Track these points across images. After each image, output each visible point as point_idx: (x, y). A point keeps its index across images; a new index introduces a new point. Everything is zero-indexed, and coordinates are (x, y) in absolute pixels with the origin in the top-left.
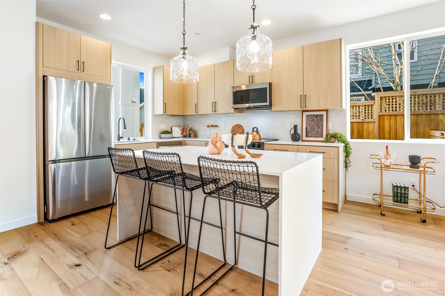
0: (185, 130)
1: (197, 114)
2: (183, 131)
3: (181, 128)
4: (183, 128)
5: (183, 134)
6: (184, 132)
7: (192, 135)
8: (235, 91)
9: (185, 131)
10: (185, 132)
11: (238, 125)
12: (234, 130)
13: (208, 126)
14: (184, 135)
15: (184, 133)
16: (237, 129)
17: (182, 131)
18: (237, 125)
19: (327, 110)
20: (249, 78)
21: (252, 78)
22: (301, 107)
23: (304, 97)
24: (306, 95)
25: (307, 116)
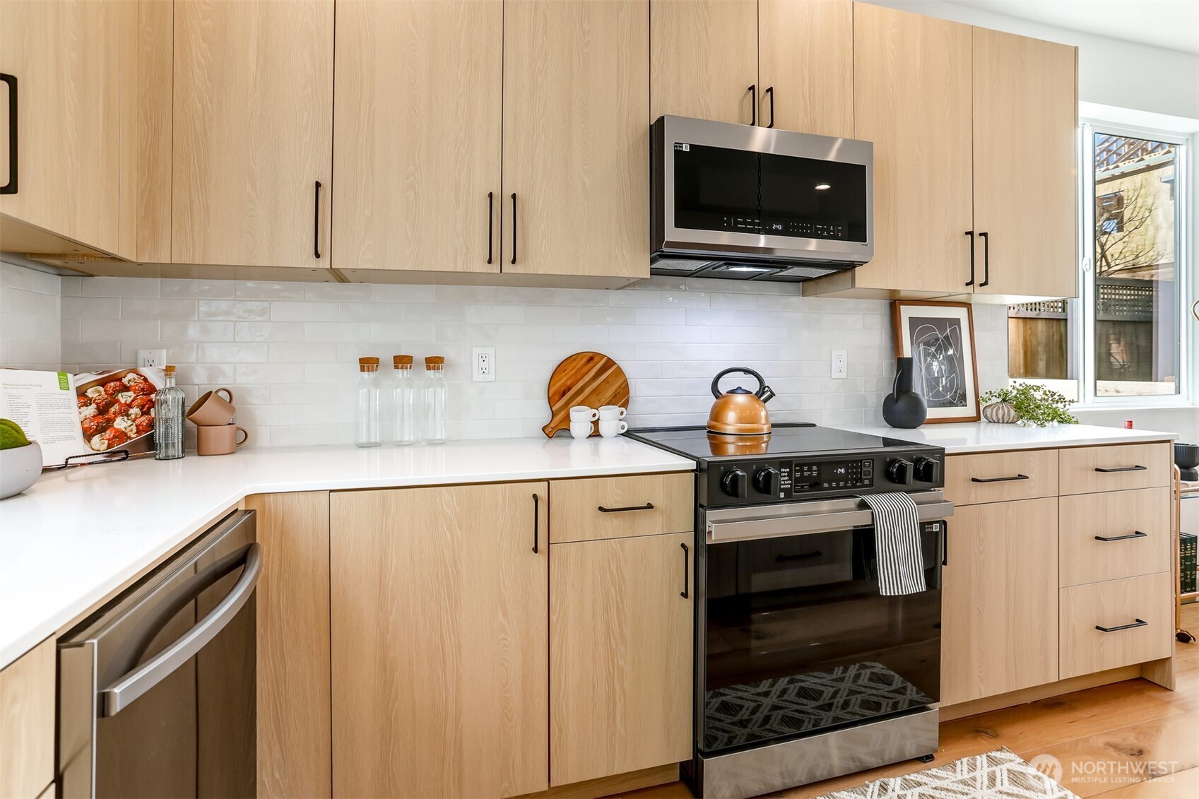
0: (124, 398)
1: (324, 263)
2: (102, 410)
3: (74, 381)
4: (102, 383)
5: (109, 434)
6: (125, 412)
7: (218, 435)
8: (686, 148)
9: (130, 406)
10: (134, 411)
11: (592, 358)
12: (569, 389)
13: (368, 364)
14: (122, 436)
15: (120, 424)
16: (587, 378)
17: (91, 410)
18: (585, 360)
19: (971, 304)
20: (746, 94)
21: (763, 98)
22: (967, 284)
23: (979, 242)
24: (985, 235)
25: (914, 322)
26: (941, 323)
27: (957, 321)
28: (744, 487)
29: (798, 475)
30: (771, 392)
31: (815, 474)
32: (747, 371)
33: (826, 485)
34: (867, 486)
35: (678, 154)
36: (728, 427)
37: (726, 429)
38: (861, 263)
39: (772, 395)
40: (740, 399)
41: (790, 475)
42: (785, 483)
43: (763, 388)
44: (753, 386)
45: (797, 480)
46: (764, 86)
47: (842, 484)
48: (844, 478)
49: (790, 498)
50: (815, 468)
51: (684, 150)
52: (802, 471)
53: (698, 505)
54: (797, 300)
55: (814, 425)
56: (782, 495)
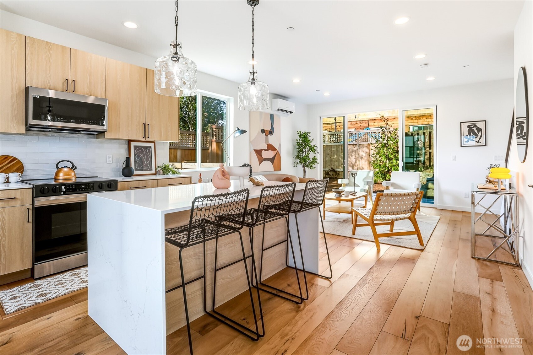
11: (7, 157)
16: (4, 164)
18: (4, 158)
19: (155, 142)
20: (65, 81)
21: (71, 83)
22: (143, 137)
23: (147, 127)
24: (149, 124)
25: (135, 147)
26: (145, 147)
27: (151, 147)
28: (46, 191)
29: (68, 188)
30: (76, 167)
31: (74, 187)
32: (68, 161)
33: (78, 190)
34: (92, 190)
35: (34, 98)
36: (60, 178)
37: (58, 178)
38: (106, 132)
39: (76, 168)
40: (66, 169)
41: (65, 188)
42: (63, 189)
43: (73, 166)
44: (70, 166)
45: (67, 189)
46: (72, 79)
47: (83, 190)
48: (84, 188)
49: (65, 193)
50: (74, 186)
51: (37, 97)
52: (69, 187)
53: (33, 198)
54: (94, 140)
55: (98, 177)
56: (62, 193)
